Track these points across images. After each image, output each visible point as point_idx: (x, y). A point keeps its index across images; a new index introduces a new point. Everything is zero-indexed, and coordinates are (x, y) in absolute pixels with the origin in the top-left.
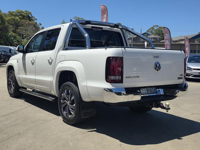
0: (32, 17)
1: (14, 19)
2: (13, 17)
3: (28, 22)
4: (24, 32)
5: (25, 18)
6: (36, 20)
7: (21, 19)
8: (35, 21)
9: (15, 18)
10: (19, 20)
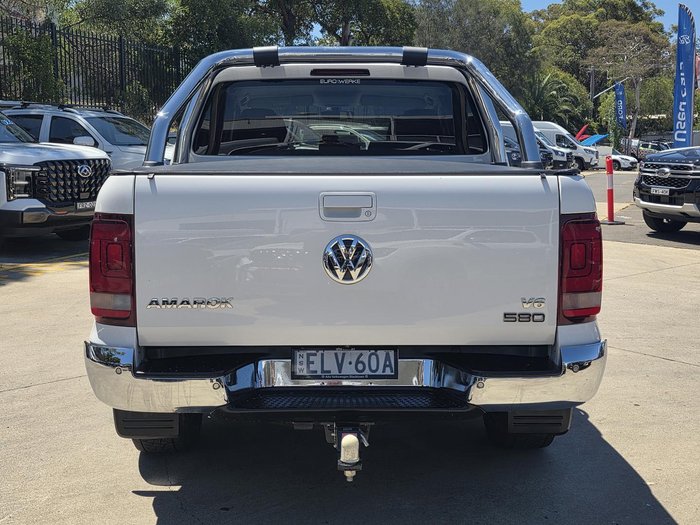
0: (645, 5)
1: (578, 22)
2: (575, 16)
3: (624, 26)
4: (606, 67)
5: (620, 12)
6: (661, 13)
7: (602, 17)
8: (657, 20)
9: (582, 19)
10: (595, 22)
